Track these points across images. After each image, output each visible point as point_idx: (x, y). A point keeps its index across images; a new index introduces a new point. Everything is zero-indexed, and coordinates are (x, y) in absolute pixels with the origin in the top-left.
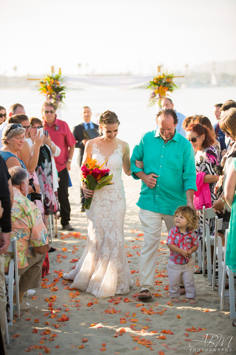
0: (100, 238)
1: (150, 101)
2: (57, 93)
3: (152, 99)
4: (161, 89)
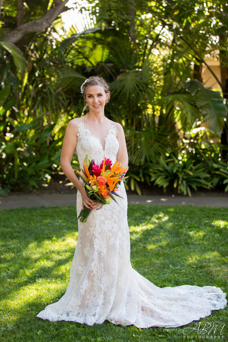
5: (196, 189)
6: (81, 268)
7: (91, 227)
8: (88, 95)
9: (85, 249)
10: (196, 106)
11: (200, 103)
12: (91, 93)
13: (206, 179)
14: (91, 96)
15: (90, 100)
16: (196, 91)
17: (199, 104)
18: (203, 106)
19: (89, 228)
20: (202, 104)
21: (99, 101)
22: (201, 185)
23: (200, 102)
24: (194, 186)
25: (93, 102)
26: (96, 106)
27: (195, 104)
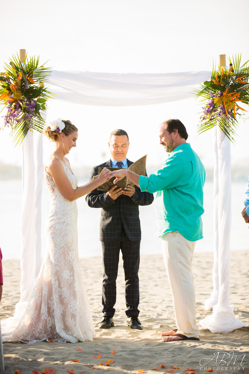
0: (70, 274)
1: (204, 118)
2: (29, 99)
3: (208, 116)
4: (227, 96)
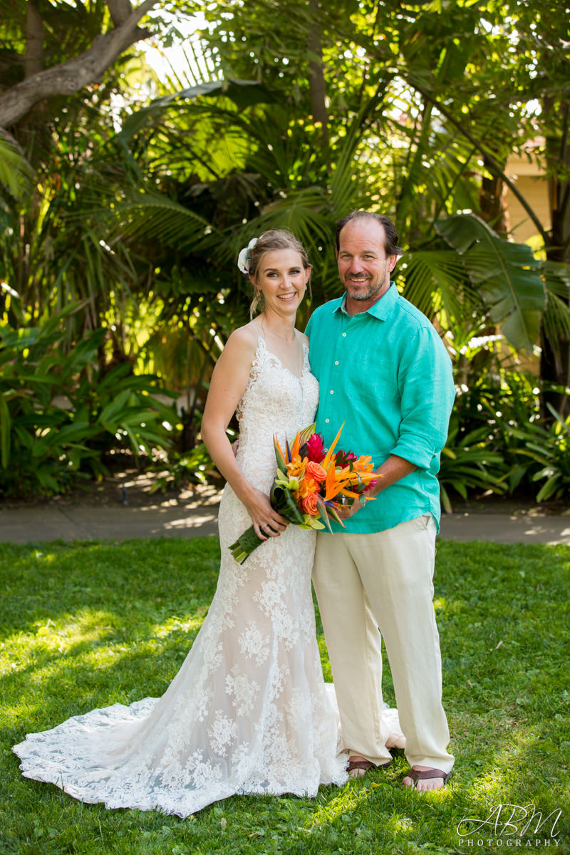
5: (464, 494)
6: (232, 680)
7: (267, 580)
8: (268, 272)
9: (243, 634)
10: (468, 284)
11: (478, 275)
12: (274, 267)
13: (492, 468)
14: (273, 273)
15: (274, 283)
16: (468, 244)
17: (476, 276)
18: (485, 282)
19: (263, 584)
20: (485, 277)
21: (293, 285)
22: (480, 484)
23: (477, 271)
24: (461, 488)
25: (280, 287)
26: (286, 297)
27: (467, 276)
